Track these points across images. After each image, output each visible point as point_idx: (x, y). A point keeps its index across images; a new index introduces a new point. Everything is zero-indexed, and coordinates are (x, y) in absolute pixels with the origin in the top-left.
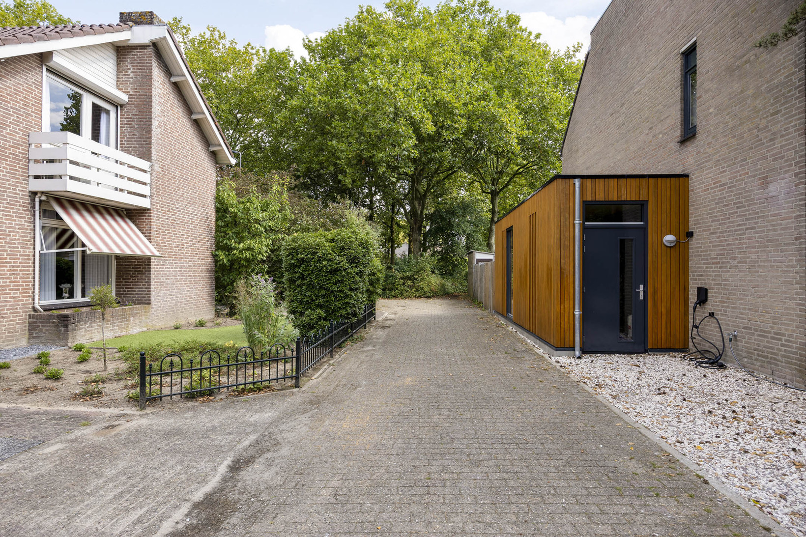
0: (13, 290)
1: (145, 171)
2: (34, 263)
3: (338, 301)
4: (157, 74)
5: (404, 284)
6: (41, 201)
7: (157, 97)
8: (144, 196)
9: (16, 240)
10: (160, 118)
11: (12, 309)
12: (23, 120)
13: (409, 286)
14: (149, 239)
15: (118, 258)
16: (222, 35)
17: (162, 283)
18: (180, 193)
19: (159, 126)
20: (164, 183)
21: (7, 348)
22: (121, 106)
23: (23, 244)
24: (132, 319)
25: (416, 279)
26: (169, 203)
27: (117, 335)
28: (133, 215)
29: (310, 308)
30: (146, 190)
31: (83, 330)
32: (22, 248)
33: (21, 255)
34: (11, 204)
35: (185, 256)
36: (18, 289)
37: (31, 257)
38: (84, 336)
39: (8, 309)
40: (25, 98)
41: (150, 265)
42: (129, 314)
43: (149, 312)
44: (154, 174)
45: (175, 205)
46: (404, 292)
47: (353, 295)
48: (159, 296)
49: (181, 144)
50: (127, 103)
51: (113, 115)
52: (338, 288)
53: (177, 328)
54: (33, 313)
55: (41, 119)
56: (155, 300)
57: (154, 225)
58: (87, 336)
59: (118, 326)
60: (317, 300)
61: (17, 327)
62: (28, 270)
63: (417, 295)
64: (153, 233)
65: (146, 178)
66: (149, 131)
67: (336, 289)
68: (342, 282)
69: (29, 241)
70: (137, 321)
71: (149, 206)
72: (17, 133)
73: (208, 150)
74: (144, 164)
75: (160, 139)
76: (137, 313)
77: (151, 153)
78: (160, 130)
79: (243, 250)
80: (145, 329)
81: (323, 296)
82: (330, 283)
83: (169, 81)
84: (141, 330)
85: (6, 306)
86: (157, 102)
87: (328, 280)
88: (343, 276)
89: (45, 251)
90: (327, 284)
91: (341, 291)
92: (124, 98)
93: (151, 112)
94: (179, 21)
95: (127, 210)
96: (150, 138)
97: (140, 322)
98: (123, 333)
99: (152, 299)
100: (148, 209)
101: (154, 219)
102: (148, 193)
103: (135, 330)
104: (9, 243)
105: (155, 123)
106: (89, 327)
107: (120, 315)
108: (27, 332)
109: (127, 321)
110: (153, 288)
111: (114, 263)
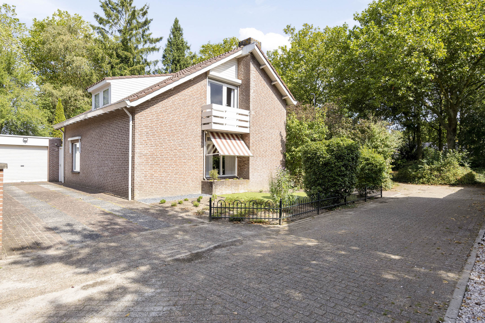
0: (196, 171)
1: (247, 116)
2: (203, 160)
3: (330, 182)
4: (253, 68)
5: (431, 174)
6: (206, 134)
7: (253, 78)
8: (247, 127)
9: (197, 150)
10: (255, 88)
11: (196, 178)
12: (200, 101)
13: (436, 176)
14: (249, 148)
15: (238, 157)
16: (311, 27)
17: (255, 169)
18: (265, 124)
19: (254, 92)
20: (257, 120)
21: (194, 194)
22: (239, 86)
23: (200, 152)
24: (240, 186)
25: (442, 170)
26: (259, 129)
27: (233, 192)
28: (242, 137)
29: (314, 185)
30: (247, 125)
31: (219, 189)
32: (199, 154)
33: (199, 157)
34: (196, 136)
35: (268, 155)
36: (198, 171)
37: (203, 157)
38: (219, 191)
39: (195, 178)
40: (200, 92)
41: (249, 160)
42: (239, 183)
43: (248, 183)
44: (251, 116)
45: (262, 130)
46: (431, 181)
47: (340, 179)
48: (254, 175)
49: (265, 99)
50: (241, 84)
51: (236, 91)
52: (329, 174)
53: (261, 192)
54: (203, 180)
55: (206, 99)
56: (252, 177)
57: (251, 141)
58: (220, 192)
59: (233, 188)
60: (318, 181)
61: (198, 185)
62: (202, 163)
63: (443, 182)
64: (251, 145)
65: (247, 119)
66: (249, 96)
67: (328, 175)
68: (332, 170)
69: (202, 151)
70: (243, 187)
71: (248, 132)
72: (198, 107)
73: (282, 99)
74: (246, 112)
75: (255, 99)
76: (243, 183)
77: (249, 106)
78: (254, 94)
79: (298, 152)
80: (247, 191)
81: (322, 179)
82: (325, 171)
83: (259, 68)
84: (245, 191)
85: (194, 177)
86: (253, 81)
87: (324, 169)
88: (333, 167)
89: (207, 155)
90: (323, 172)
91: (331, 176)
92: (240, 82)
93: (250, 86)
94: (290, 26)
95: (241, 134)
96: (249, 99)
97: (244, 187)
98: (236, 192)
99: (250, 177)
100: (249, 134)
101: (251, 138)
102: (248, 126)
103: (242, 191)
104: (195, 152)
105: (252, 91)
106: (221, 188)
107: (235, 184)
108: (201, 188)
109: (238, 186)
110: (250, 171)
111: (237, 159)
